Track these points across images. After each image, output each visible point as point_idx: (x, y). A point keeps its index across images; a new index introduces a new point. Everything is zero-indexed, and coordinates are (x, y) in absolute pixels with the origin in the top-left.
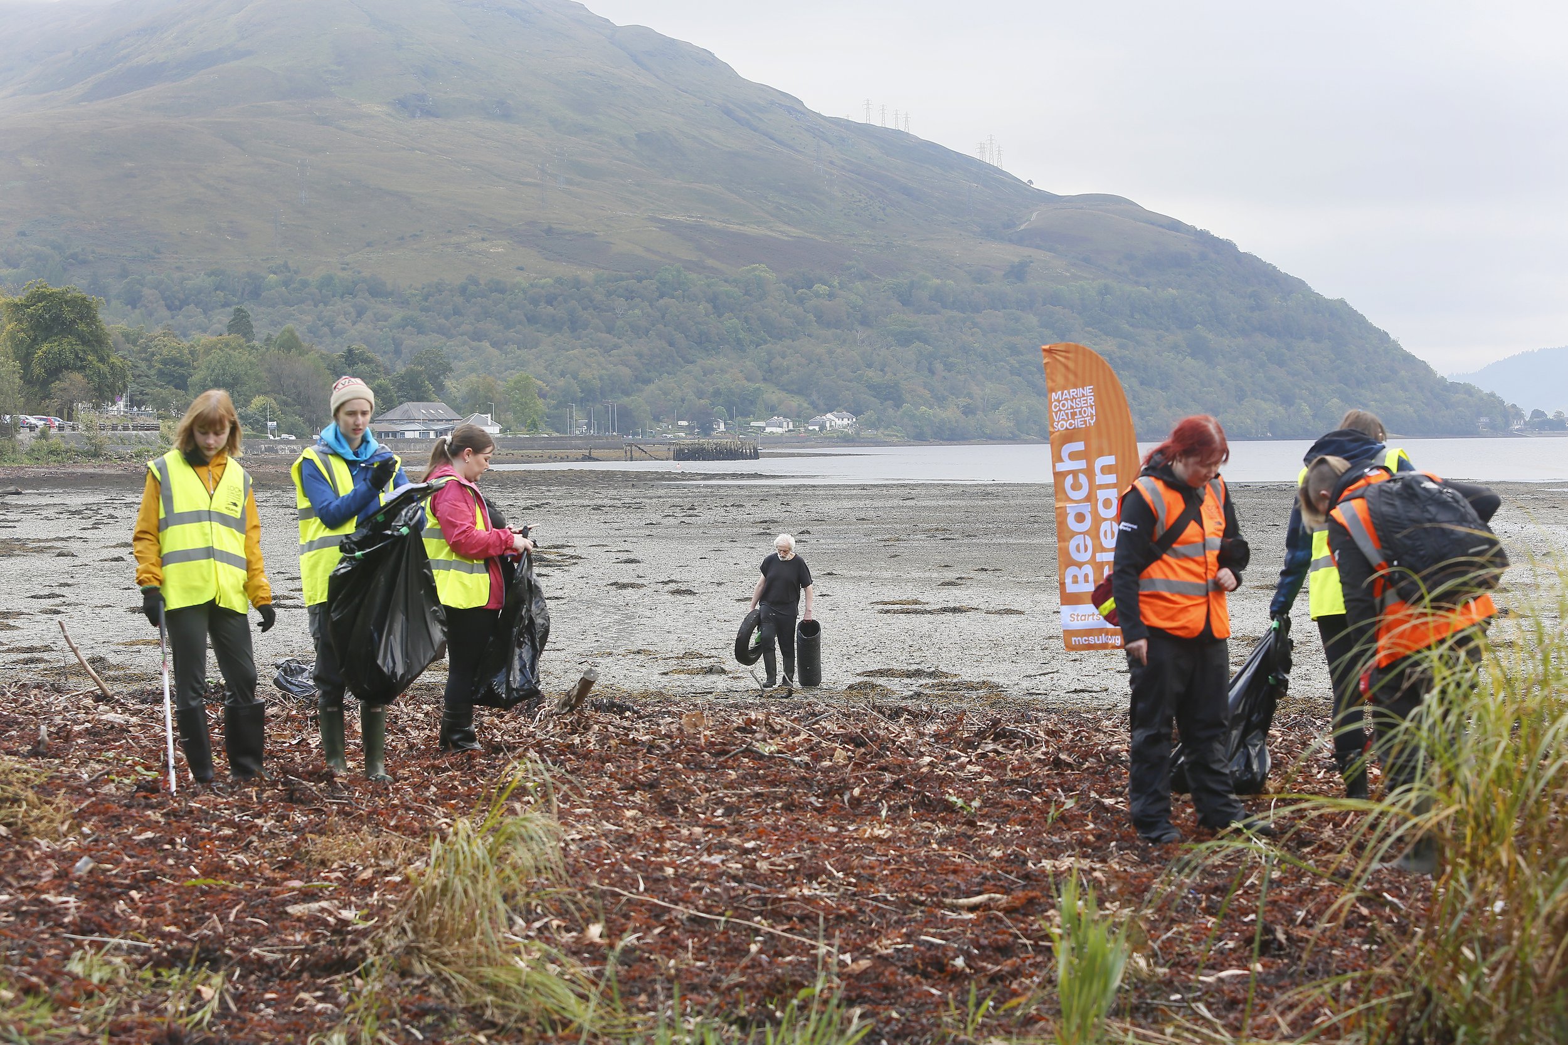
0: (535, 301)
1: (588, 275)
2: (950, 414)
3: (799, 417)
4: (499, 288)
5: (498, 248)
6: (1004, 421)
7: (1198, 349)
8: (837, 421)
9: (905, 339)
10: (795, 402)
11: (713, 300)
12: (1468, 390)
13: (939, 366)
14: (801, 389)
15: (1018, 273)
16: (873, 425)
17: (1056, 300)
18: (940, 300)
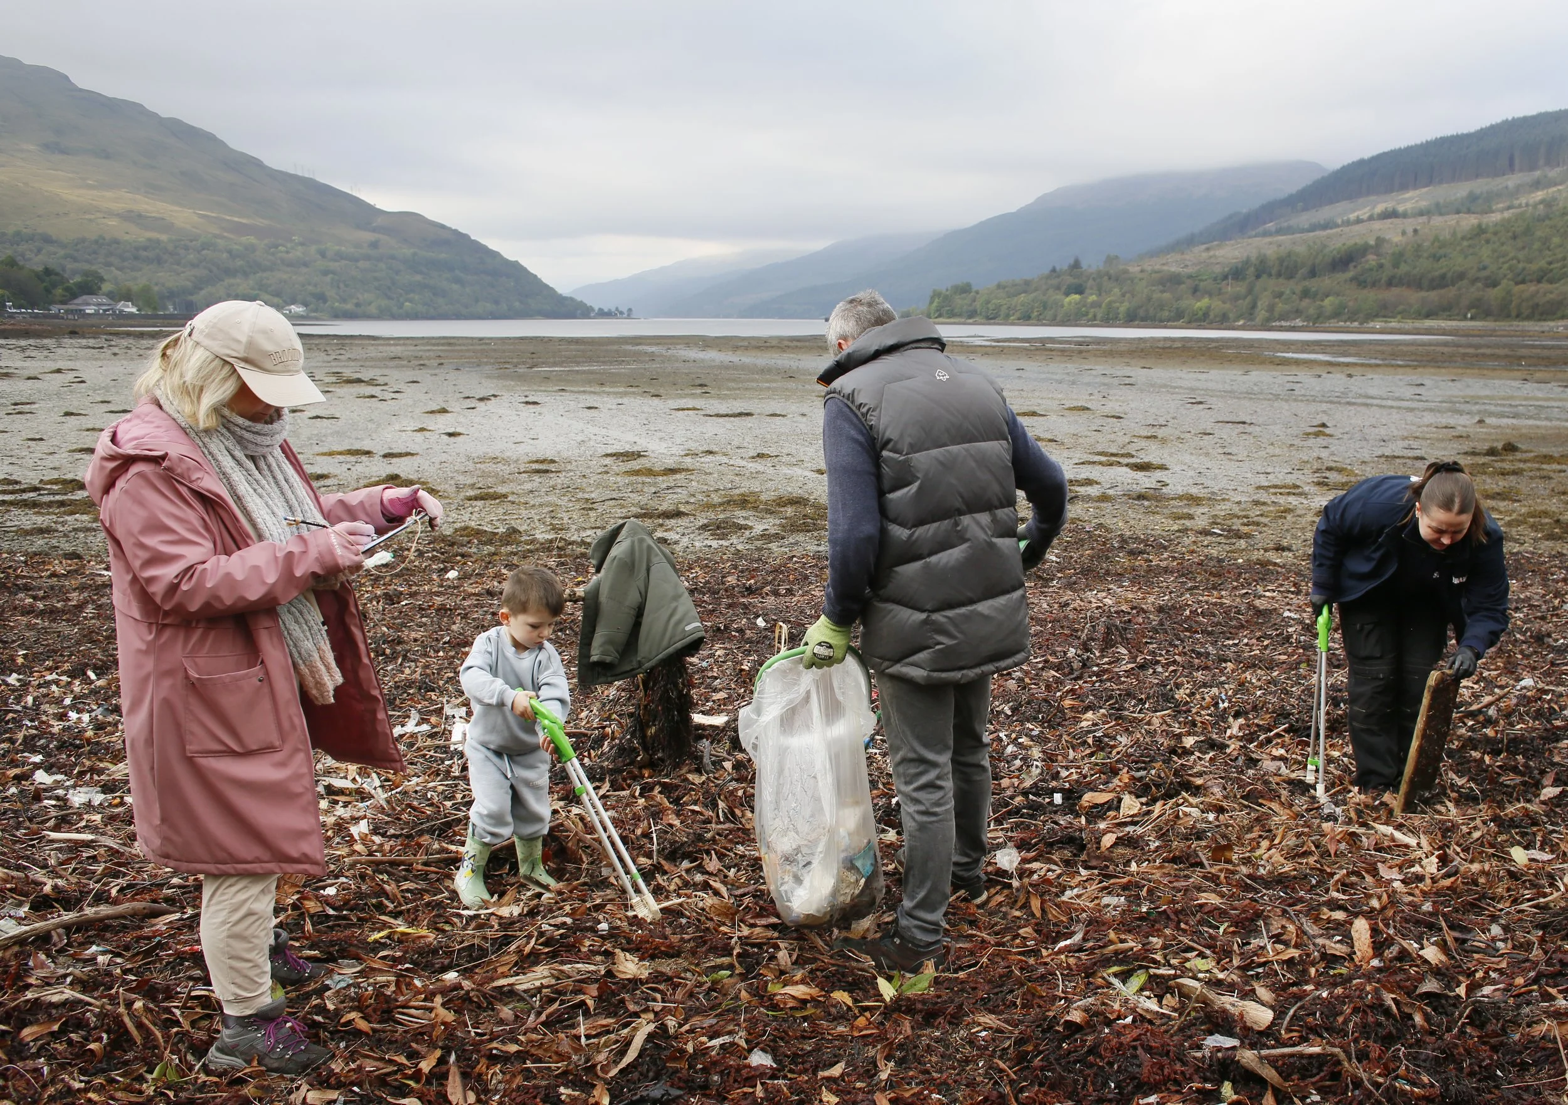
0: (137, 249)
1: (164, 237)
2: (349, 306)
4: (116, 242)
5: (113, 222)
7: (457, 281)
9: (326, 273)
11: (230, 252)
12: (572, 299)
13: (342, 285)
15: (374, 245)
16: (316, 311)
17: (393, 257)
18: (340, 256)
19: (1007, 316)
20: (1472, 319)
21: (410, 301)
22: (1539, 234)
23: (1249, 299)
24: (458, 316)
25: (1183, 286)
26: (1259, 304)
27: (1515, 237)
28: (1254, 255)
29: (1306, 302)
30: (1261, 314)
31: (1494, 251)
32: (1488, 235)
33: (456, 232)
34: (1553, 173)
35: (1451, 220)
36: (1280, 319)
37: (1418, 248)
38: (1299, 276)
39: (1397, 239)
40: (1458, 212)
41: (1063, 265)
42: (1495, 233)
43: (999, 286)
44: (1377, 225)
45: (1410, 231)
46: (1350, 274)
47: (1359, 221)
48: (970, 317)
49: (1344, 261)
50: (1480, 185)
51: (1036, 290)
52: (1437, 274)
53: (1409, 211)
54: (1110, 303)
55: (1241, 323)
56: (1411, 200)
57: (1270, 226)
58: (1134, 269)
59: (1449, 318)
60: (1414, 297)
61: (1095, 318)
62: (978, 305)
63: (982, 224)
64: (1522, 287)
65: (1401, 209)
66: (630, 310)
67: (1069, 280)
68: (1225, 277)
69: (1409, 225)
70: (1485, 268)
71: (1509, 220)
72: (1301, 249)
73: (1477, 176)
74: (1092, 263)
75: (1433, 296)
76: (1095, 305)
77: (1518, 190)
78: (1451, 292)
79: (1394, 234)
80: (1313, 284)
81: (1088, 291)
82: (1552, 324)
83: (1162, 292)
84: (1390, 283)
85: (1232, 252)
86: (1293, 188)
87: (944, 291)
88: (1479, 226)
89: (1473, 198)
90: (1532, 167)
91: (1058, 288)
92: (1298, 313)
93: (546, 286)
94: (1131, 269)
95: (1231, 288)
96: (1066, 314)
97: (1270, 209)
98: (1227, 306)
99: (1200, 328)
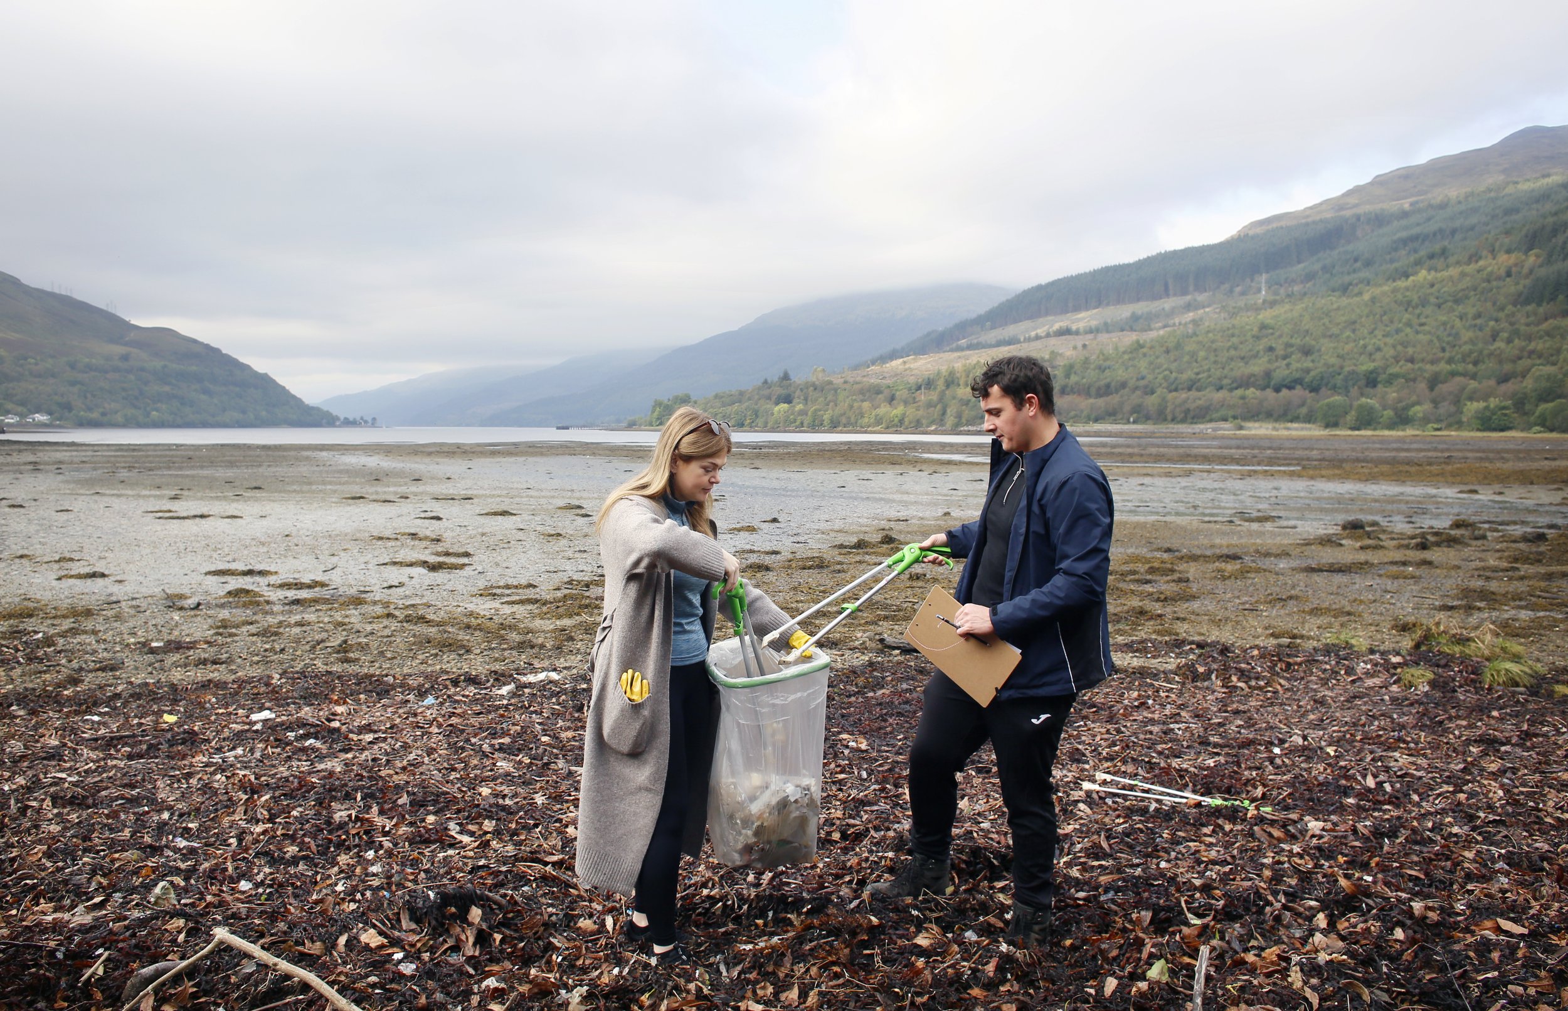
2: (95, 415)
3: (22, 415)
6: (119, 418)
7: (205, 391)
8: (38, 417)
9: (73, 383)
10: (20, 409)
12: (318, 409)
13: (89, 395)
14: (22, 403)
15: (125, 358)
16: (59, 420)
17: (142, 369)
18: (89, 368)
20: (1134, 422)
21: (157, 410)
22: (1187, 349)
23: (939, 407)
24: (204, 425)
25: (880, 396)
26: (948, 411)
27: (1168, 352)
28: (944, 369)
30: (950, 421)
31: (1151, 363)
32: (1145, 350)
33: (207, 347)
34: (1201, 297)
35: (1115, 337)
36: (967, 425)
37: (1086, 361)
39: (1069, 353)
40: (1122, 330)
41: (774, 375)
42: (1152, 348)
43: (716, 396)
44: (1053, 341)
45: (1079, 345)
47: (1038, 338)
50: (1142, 307)
51: (749, 399)
52: (1102, 383)
53: (1081, 330)
54: (816, 410)
55: (933, 428)
56: (1083, 319)
57: (963, 342)
58: (837, 381)
59: (1115, 422)
60: (1085, 404)
61: (802, 424)
63: (706, 340)
64: (1174, 394)
65: (1074, 327)
66: (374, 419)
67: (778, 391)
68: (919, 388)
69: (1079, 341)
70: (1143, 378)
71: (1163, 337)
73: (1139, 300)
74: (802, 375)
75: (1101, 402)
76: (803, 413)
77: (1172, 312)
78: (1114, 400)
79: (1066, 349)
81: (796, 401)
82: (1202, 426)
83: (863, 401)
85: (925, 366)
86: (982, 310)
87: (666, 402)
88: (1138, 342)
89: (1135, 318)
90: (1184, 292)
91: (769, 398)
93: (294, 397)
94: (835, 381)
95: (923, 397)
96: (776, 422)
97: (963, 328)
98: (920, 413)
99: (896, 432)
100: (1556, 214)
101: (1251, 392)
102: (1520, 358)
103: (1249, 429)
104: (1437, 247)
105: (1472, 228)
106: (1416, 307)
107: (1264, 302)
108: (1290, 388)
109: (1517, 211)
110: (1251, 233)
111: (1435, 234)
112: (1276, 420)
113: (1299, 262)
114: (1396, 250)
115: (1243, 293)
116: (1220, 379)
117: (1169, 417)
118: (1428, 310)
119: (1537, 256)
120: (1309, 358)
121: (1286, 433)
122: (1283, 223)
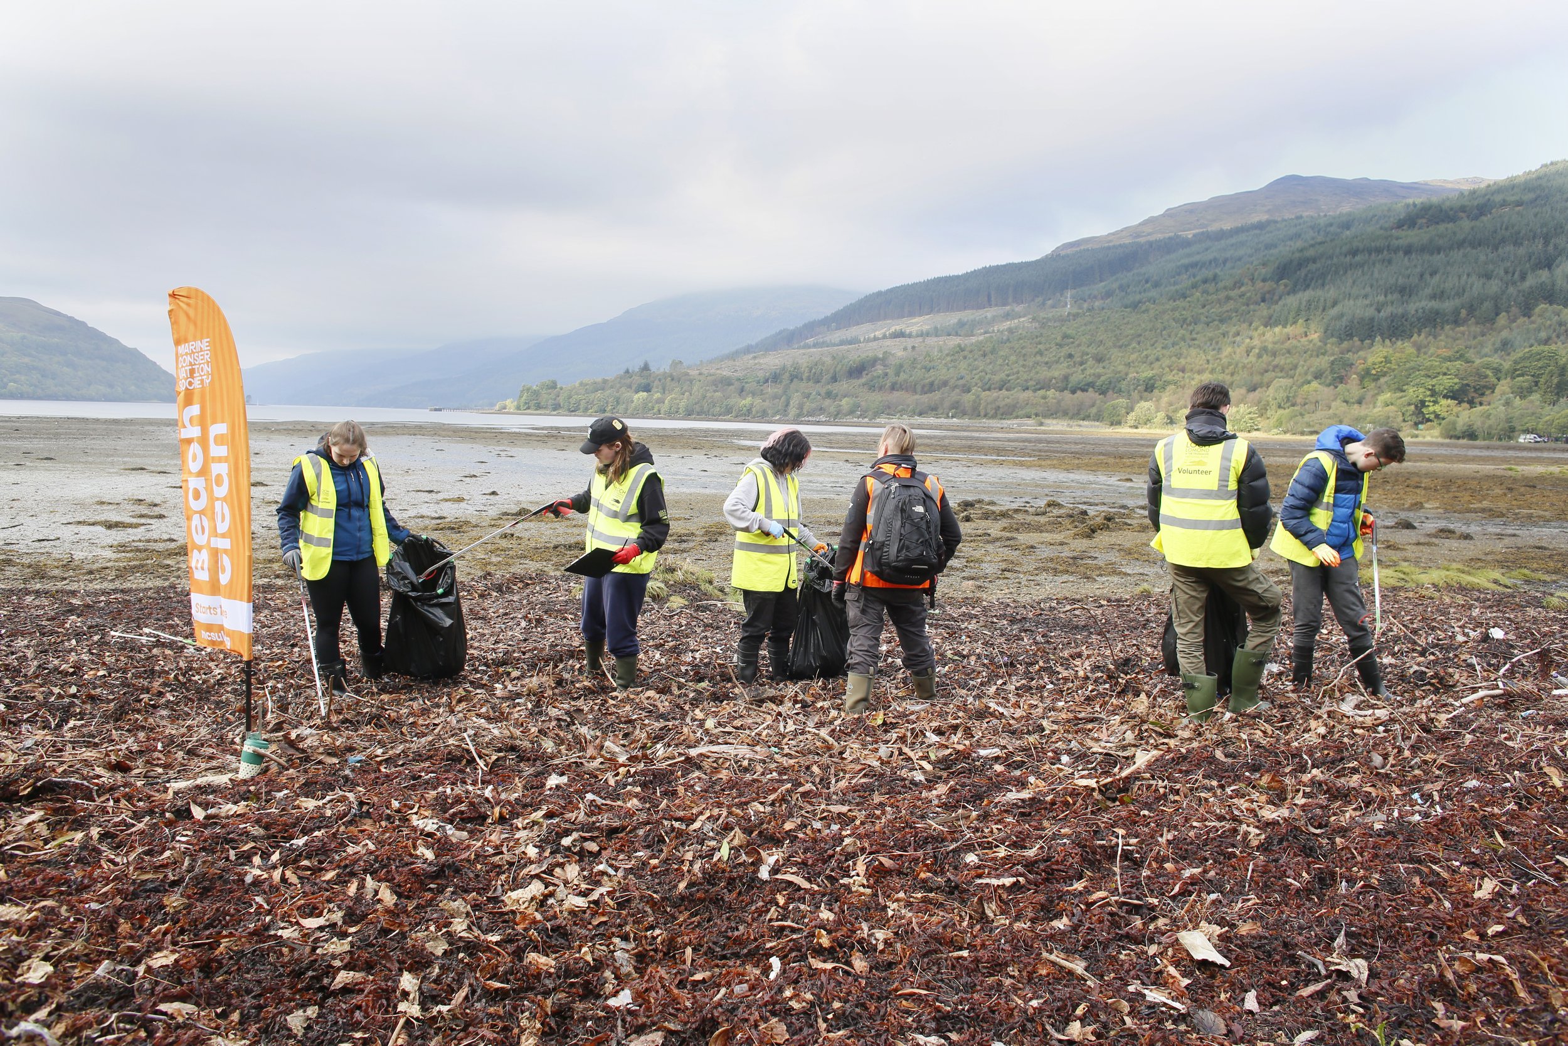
7: (69, 364)
19: (586, 409)
21: (16, 382)
22: (1001, 353)
23: (783, 399)
24: (68, 398)
25: (731, 387)
26: (792, 402)
27: (984, 355)
28: (790, 364)
29: (827, 402)
30: (793, 411)
31: (969, 365)
32: (966, 353)
33: (71, 319)
34: (1019, 308)
35: (941, 340)
36: (807, 415)
37: (914, 361)
38: (823, 381)
39: (900, 354)
40: (949, 335)
41: (635, 365)
42: (971, 351)
43: (581, 384)
44: (888, 342)
45: (909, 347)
46: (863, 380)
47: (876, 339)
48: (554, 409)
49: (858, 370)
50: (968, 315)
51: (612, 387)
52: (927, 381)
53: (914, 334)
54: (672, 399)
55: (778, 417)
56: (917, 324)
57: (810, 341)
58: (694, 373)
60: (911, 399)
61: (659, 412)
62: (561, 400)
63: (577, 331)
64: (987, 392)
65: (908, 331)
67: (638, 380)
68: (767, 381)
69: (909, 342)
70: (962, 378)
71: (981, 342)
72: (828, 360)
73: (965, 309)
74: (661, 366)
75: (925, 399)
76: (661, 401)
77: (994, 319)
78: (936, 396)
79: (898, 350)
80: (835, 388)
81: (654, 390)
82: (1009, 422)
83: (715, 391)
84: (893, 388)
85: (773, 361)
86: (828, 312)
87: (534, 387)
88: (959, 346)
89: (961, 324)
90: (1004, 305)
91: (630, 387)
92: (821, 410)
94: (691, 373)
95: (770, 390)
96: (636, 409)
97: (811, 328)
98: (767, 404)
99: (744, 421)
100: (1301, 250)
101: (1051, 393)
102: (1267, 371)
103: (1049, 425)
104: (1209, 274)
105: (1240, 259)
106: (1190, 324)
107: (1069, 314)
108: (1083, 390)
109: (1275, 246)
110: (1063, 253)
111: (1210, 262)
112: (1071, 418)
113: (1101, 281)
114: (1179, 274)
115: (1053, 307)
116: (1026, 381)
117: (982, 414)
118: (1199, 328)
119: (1286, 286)
120: (1101, 365)
121: (1078, 429)
122: (1089, 246)
